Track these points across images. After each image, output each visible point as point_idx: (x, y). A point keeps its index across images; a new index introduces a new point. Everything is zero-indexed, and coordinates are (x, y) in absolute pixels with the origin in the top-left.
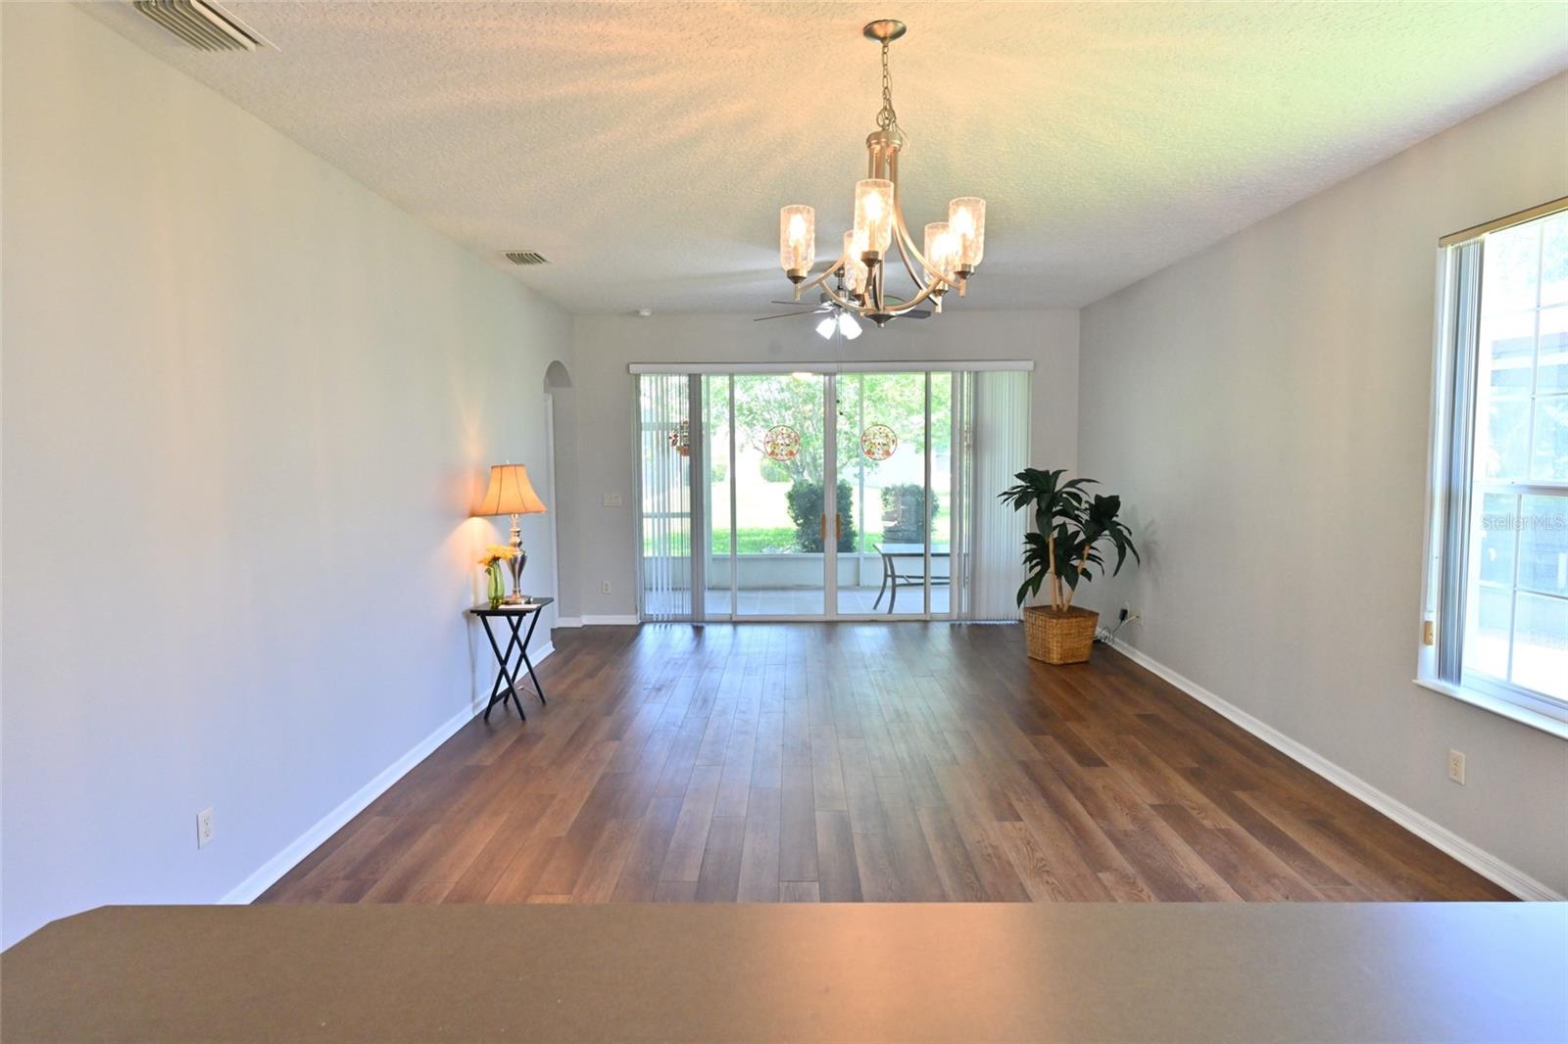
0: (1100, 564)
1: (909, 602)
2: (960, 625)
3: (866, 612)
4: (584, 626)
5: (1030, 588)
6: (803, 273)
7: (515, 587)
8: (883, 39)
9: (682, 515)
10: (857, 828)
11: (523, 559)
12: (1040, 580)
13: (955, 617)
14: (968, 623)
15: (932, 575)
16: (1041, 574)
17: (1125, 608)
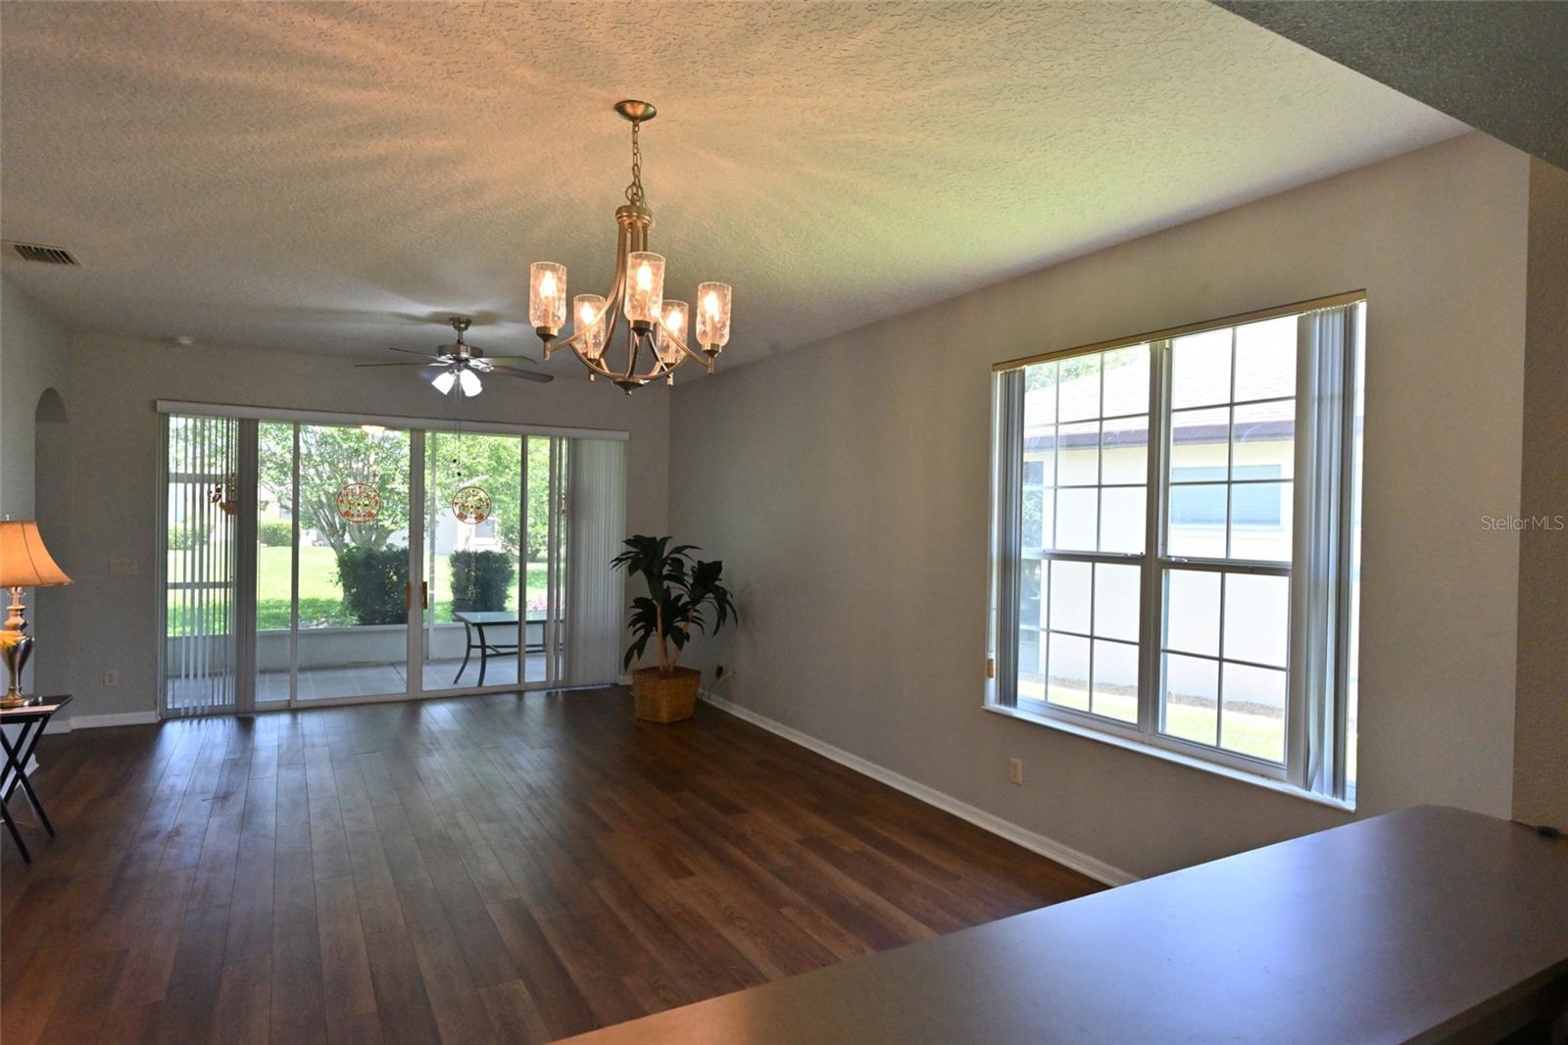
0: (701, 626)
1: (503, 673)
2: (557, 693)
3: (446, 687)
4: (74, 730)
5: (635, 652)
6: (555, 332)
7: (13, 683)
8: (633, 118)
9: (225, 585)
10: (538, 914)
11: (28, 645)
12: (644, 645)
13: (551, 684)
14: (565, 690)
15: (528, 643)
16: (644, 639)
17: (721, 665)
